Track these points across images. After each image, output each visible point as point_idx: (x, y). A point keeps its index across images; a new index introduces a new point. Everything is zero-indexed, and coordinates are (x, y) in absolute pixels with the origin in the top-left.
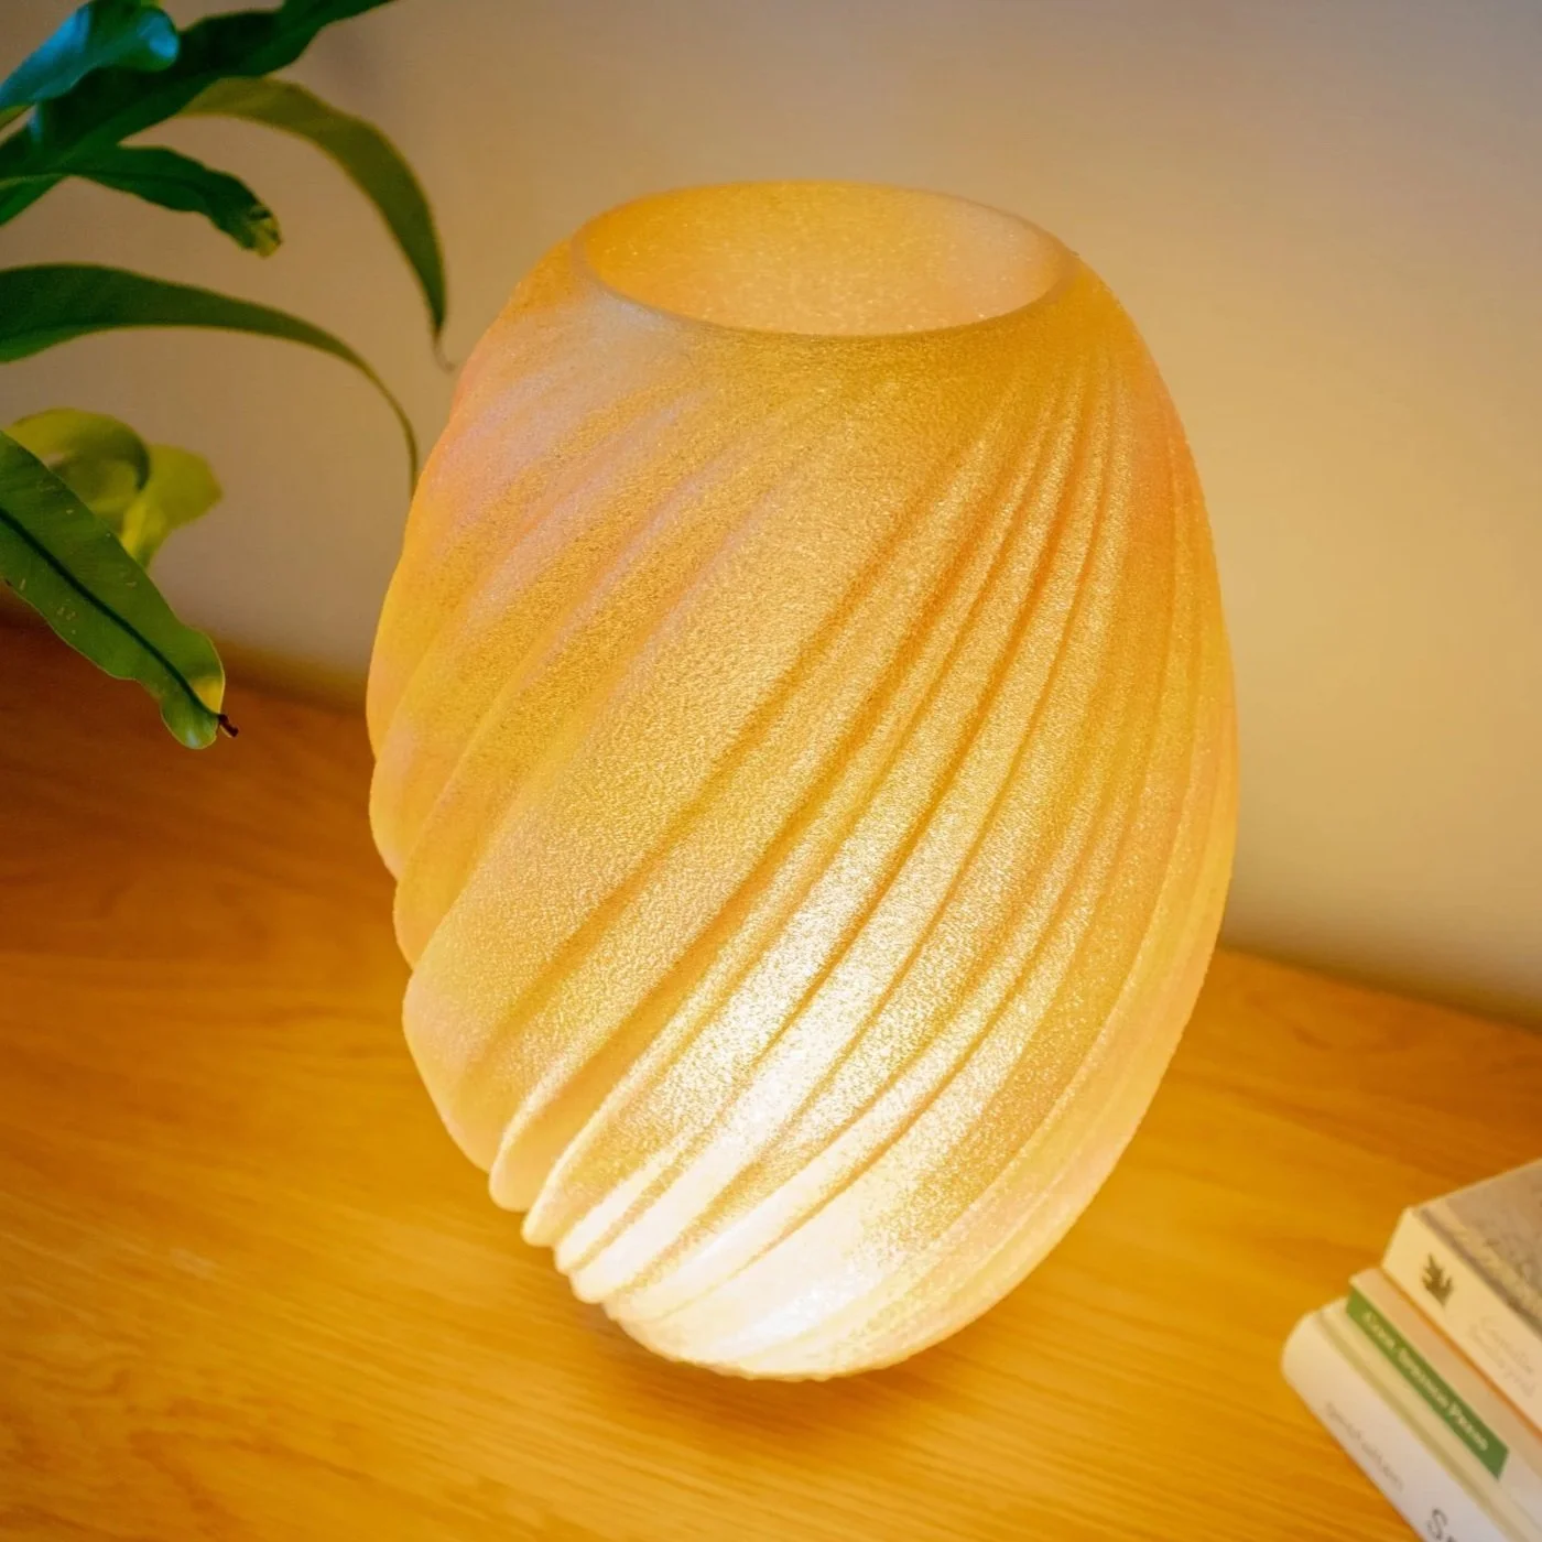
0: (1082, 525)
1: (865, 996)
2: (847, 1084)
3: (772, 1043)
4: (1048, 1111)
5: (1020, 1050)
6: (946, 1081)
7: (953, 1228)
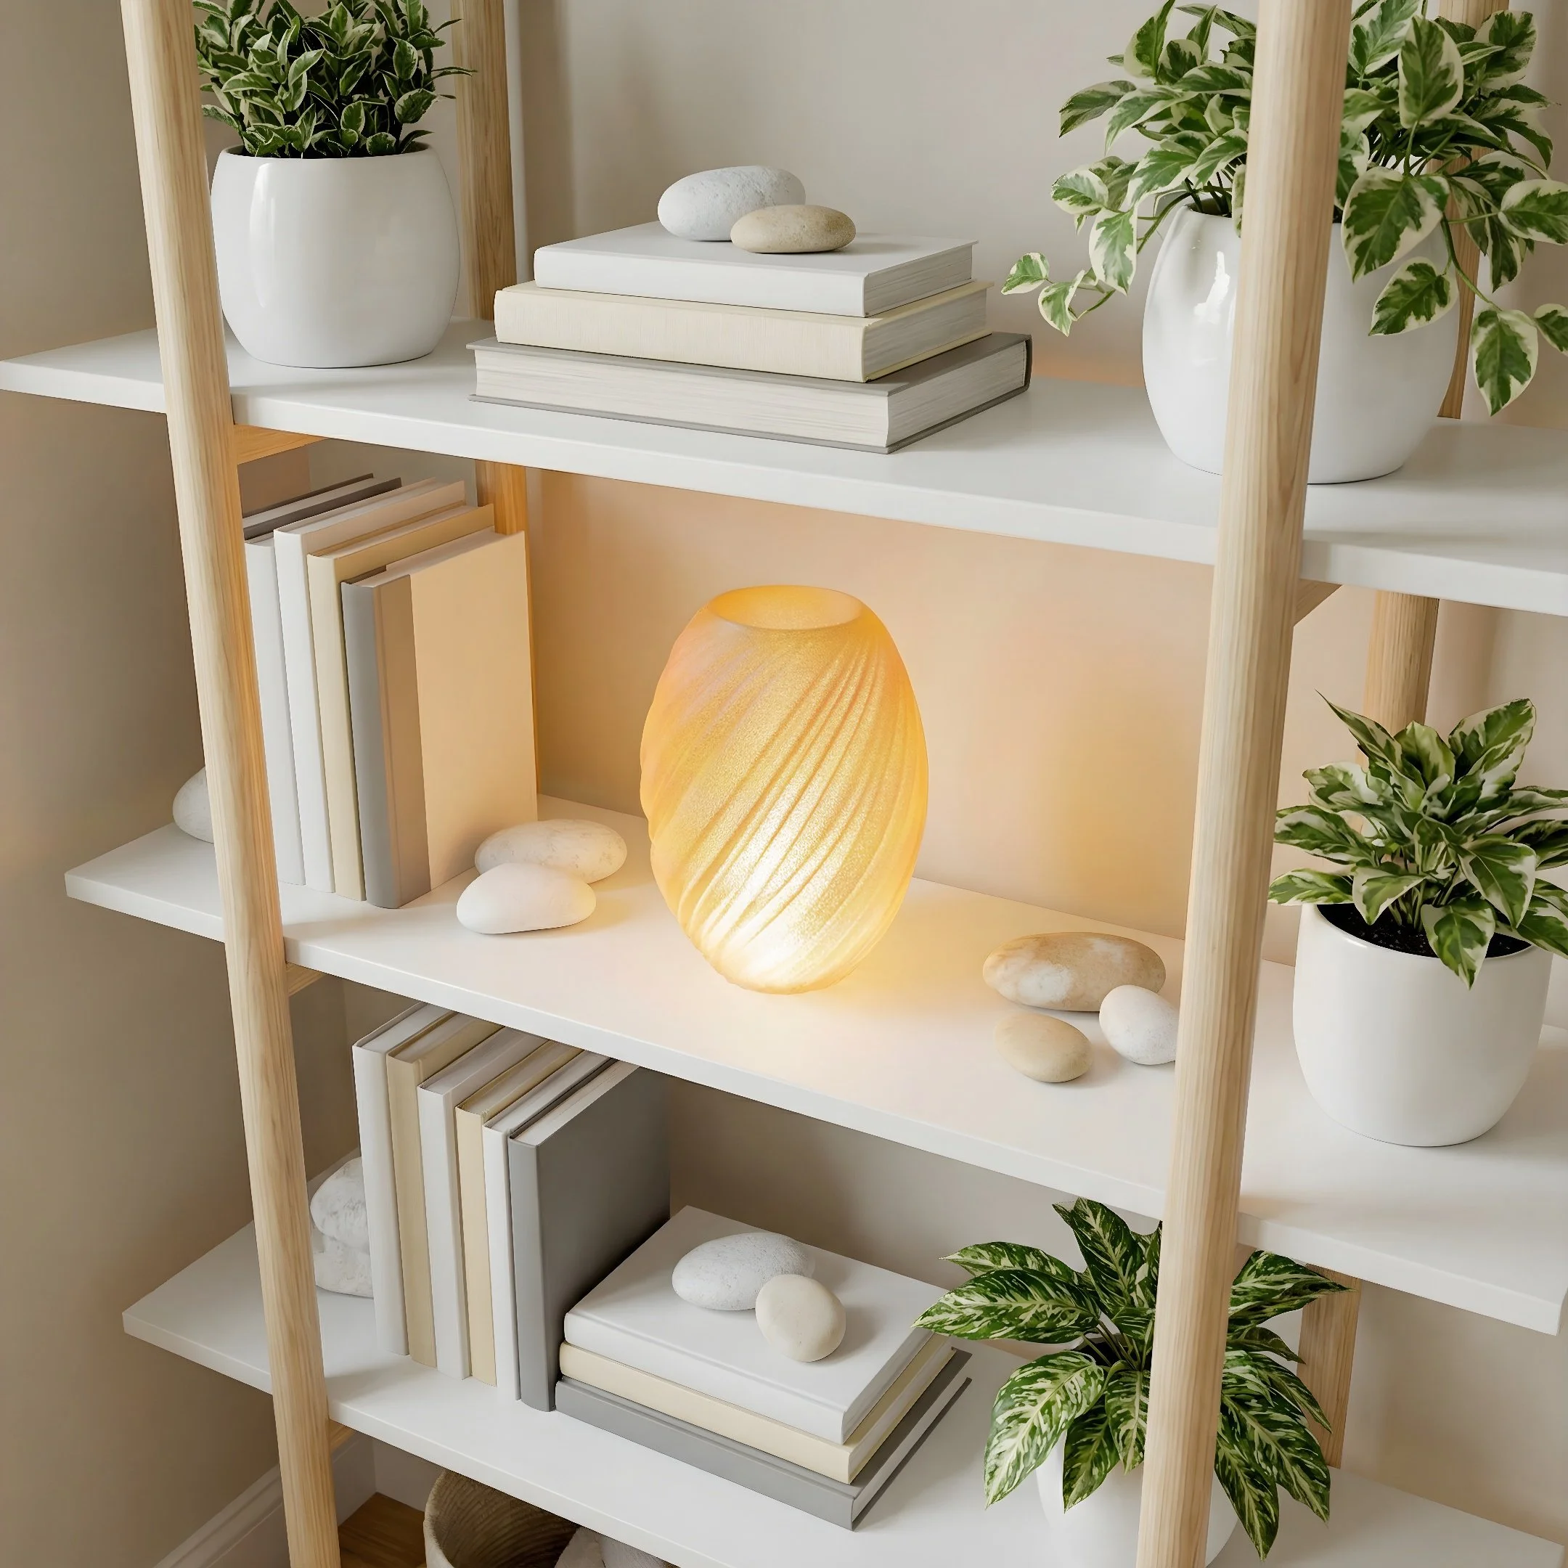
0: (867, 688)
1: (789, 839)
2: (782, 872)
3: (760, 857)
4: (853, 889)
5: (841, 863)
6: (815, 872)
7: (821, 932)
